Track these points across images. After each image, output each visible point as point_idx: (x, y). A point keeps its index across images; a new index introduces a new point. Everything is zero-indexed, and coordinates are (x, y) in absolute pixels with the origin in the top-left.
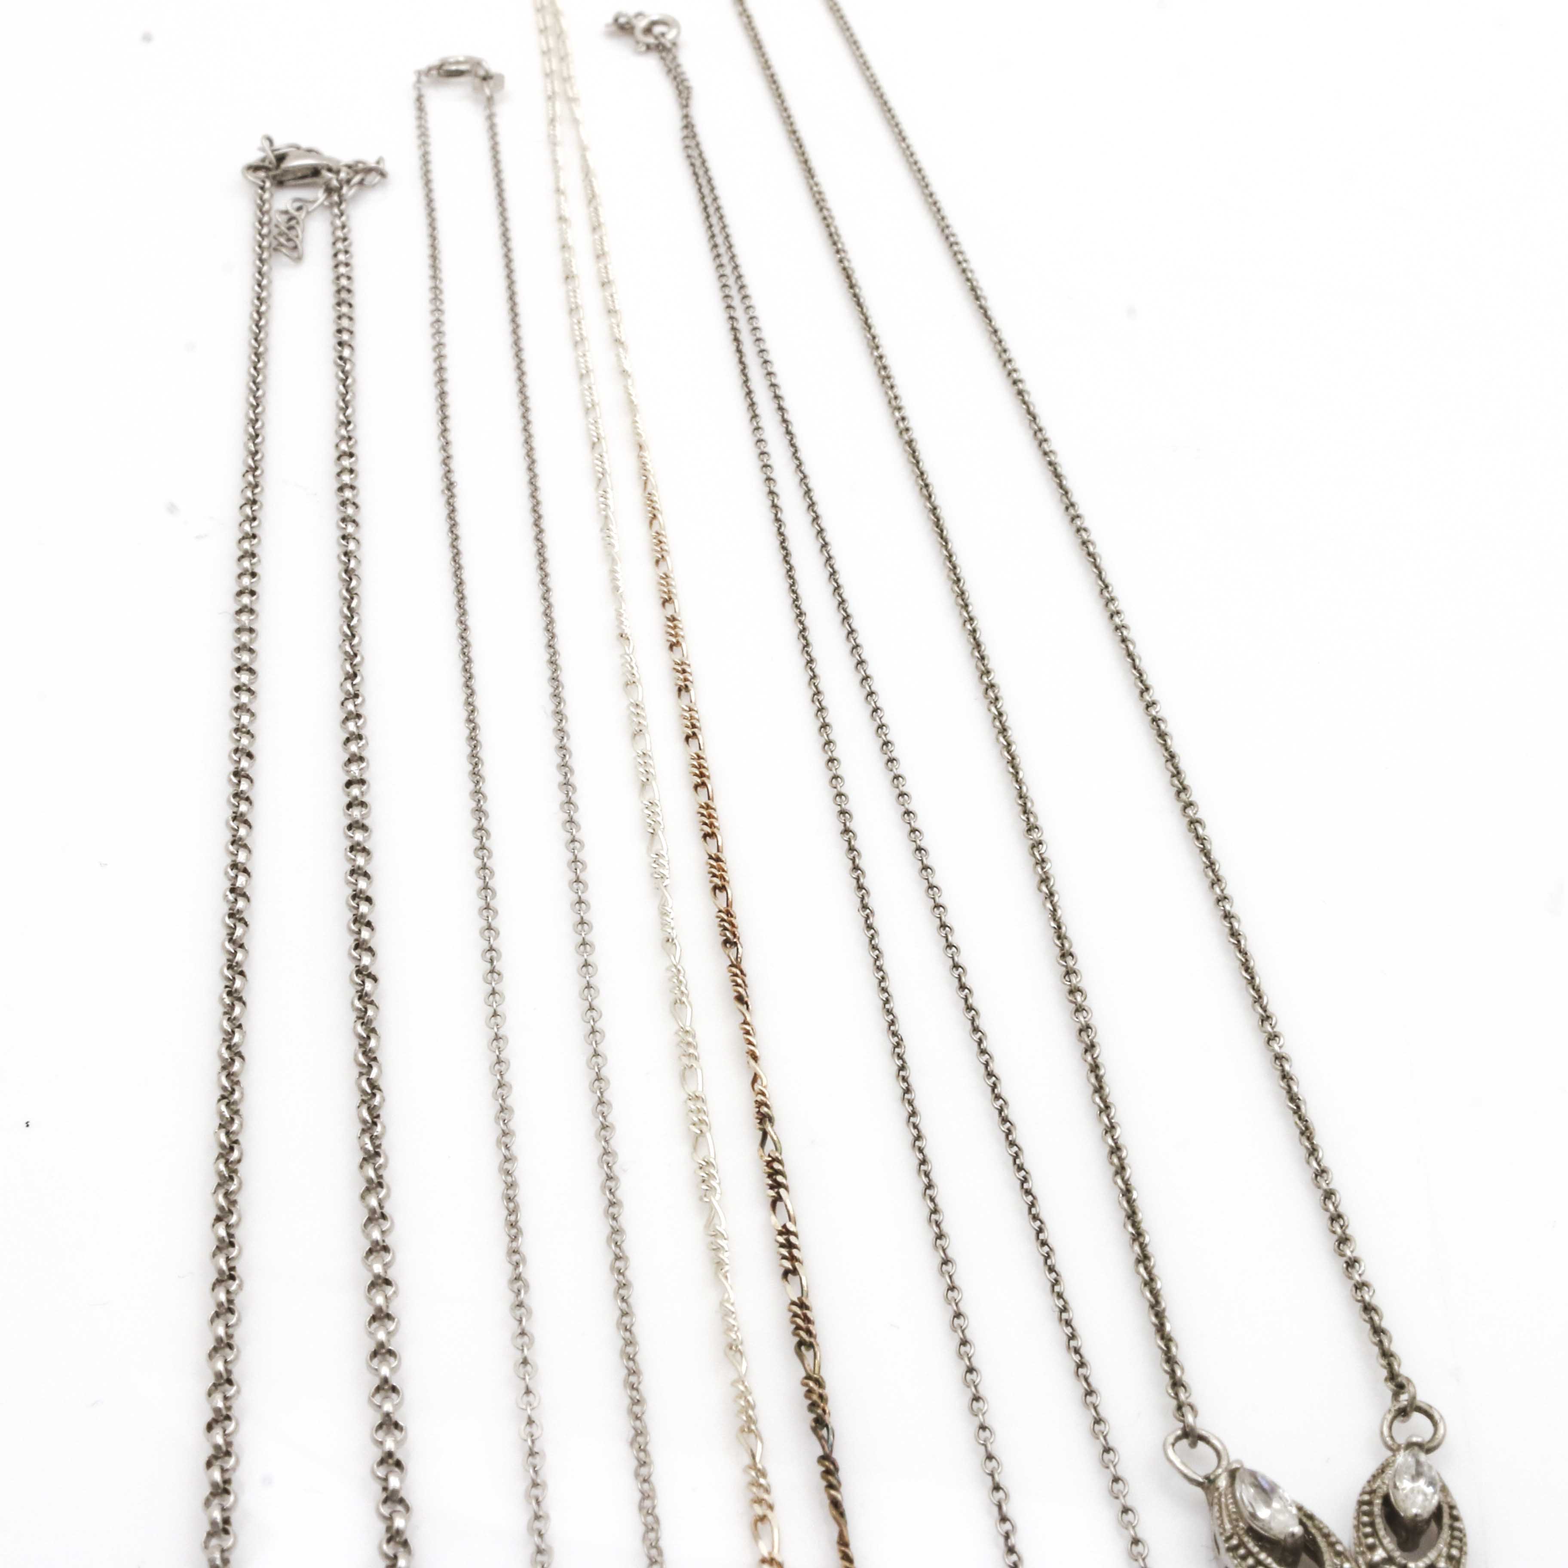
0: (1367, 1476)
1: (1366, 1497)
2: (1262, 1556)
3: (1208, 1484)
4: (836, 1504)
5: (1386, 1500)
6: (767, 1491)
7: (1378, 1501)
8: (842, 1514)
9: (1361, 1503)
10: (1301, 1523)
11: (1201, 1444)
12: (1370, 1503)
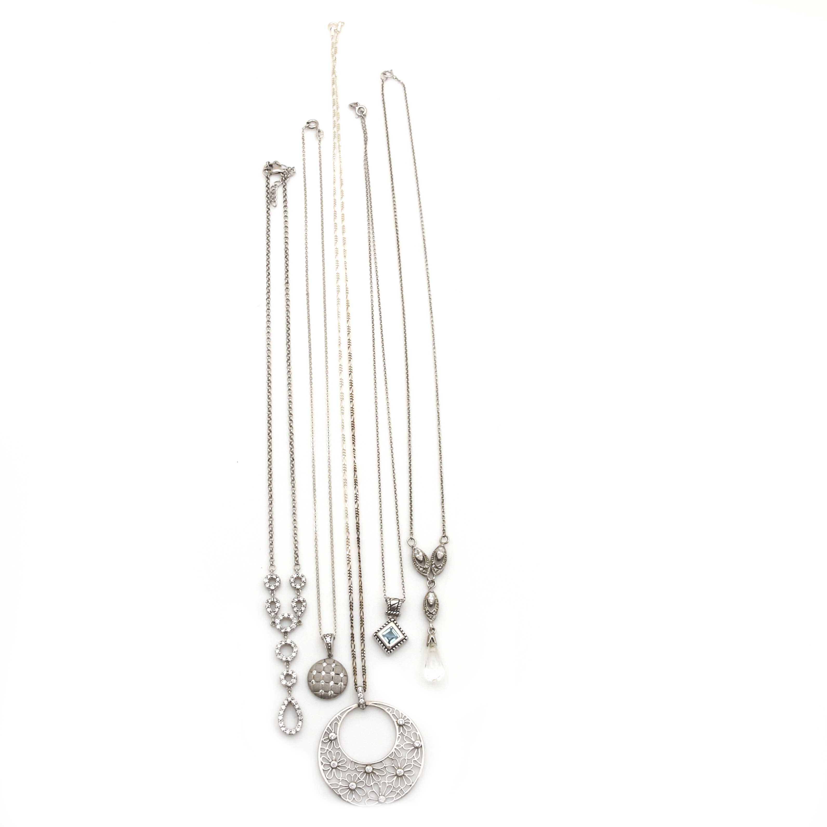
0: (435, 549)
1: (434, 553)
2: (417, 562)
3: (413, 547)
4: (359, 546)
5: (436, 554)
6: (349, 542)
7: (435, 554)
8: (360, 549)
9: (433, 554)
10: (423, 557)
11: (413, 540)
12: (434, 554)
